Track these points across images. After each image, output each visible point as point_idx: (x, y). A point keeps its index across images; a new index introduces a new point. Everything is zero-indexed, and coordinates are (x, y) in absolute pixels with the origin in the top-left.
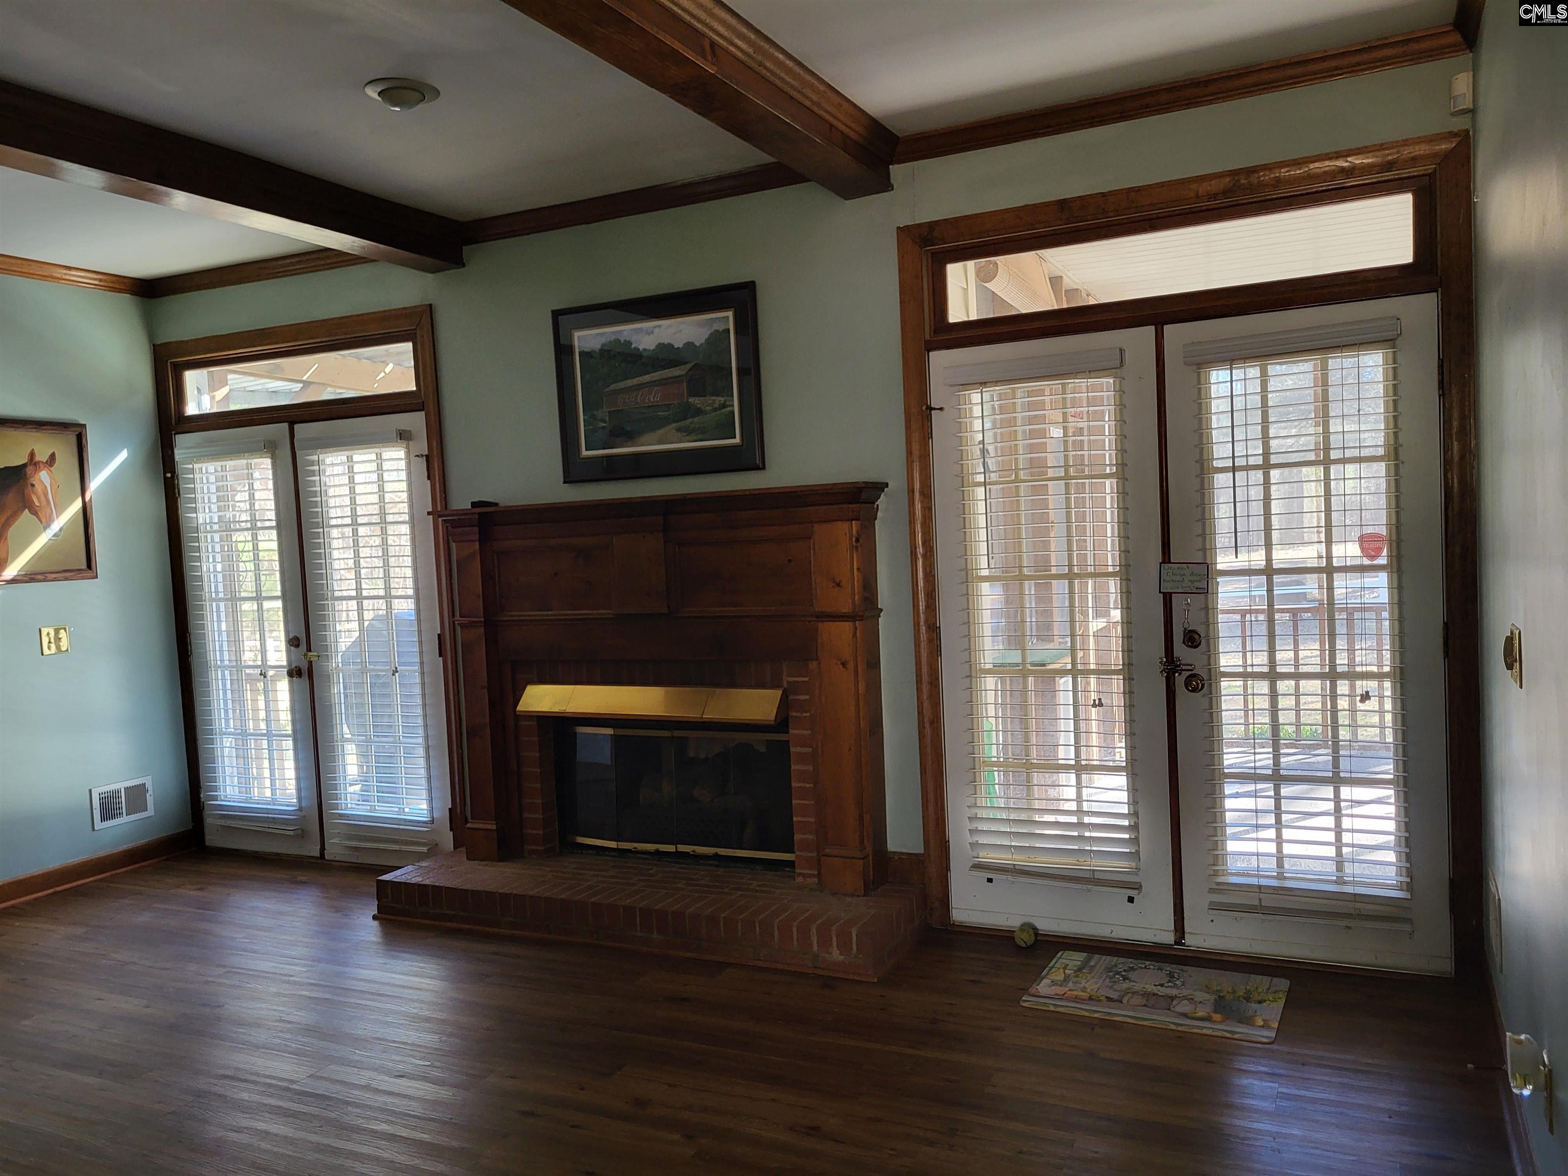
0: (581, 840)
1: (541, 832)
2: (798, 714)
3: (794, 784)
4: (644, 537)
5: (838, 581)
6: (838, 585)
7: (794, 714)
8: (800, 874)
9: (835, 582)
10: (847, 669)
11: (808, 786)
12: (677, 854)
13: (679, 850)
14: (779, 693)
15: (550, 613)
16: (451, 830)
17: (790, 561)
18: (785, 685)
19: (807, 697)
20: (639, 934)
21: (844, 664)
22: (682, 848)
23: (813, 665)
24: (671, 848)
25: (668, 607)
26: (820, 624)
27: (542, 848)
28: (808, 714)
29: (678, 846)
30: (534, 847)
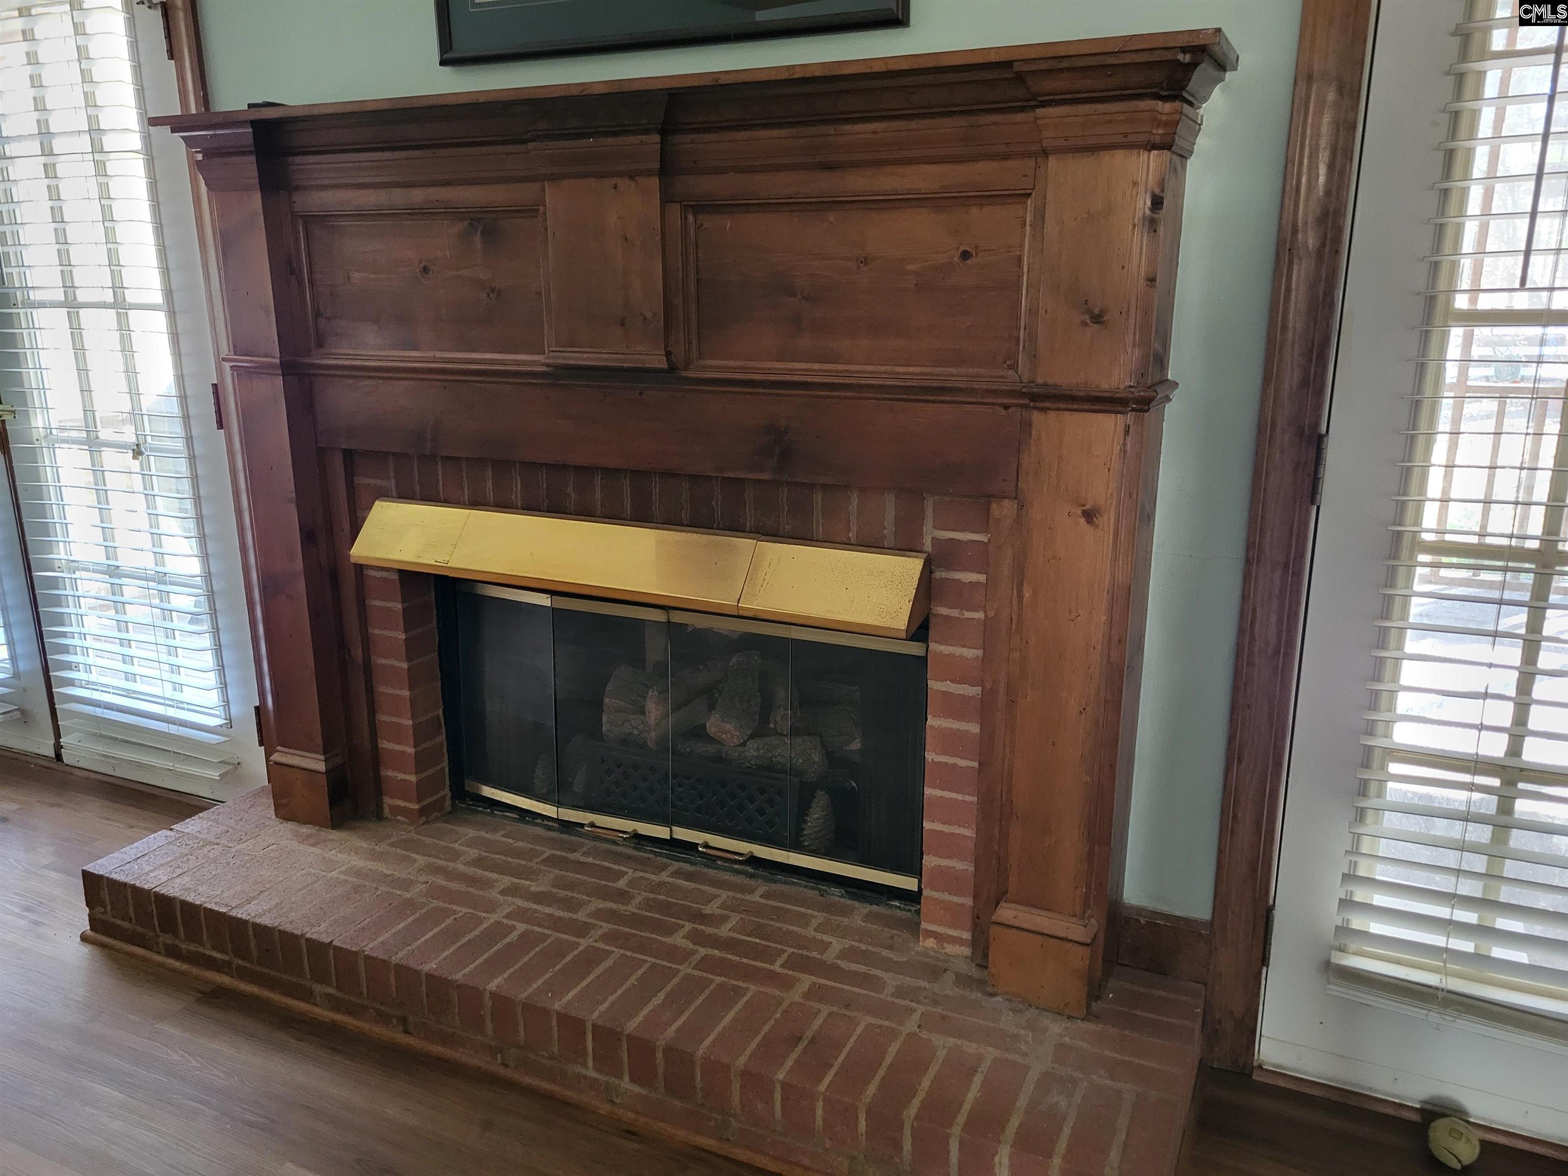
0: (488, 792)
1: (413, 778)
2: (955, 613)
3: (930, 756)
4: (615, 187)
5: (1096, 311)
6: (1098, 319)
7: (943, 611)
8: (930, 934)
9: (1089, 312)
10: (1097, 526)
11: (962, 763)
12: (674, 844)
13: (675, 836)
14: (913, 566)
15: (414, 354)
16: (261, 743)
17: (965, 255)
18: (928, 547)
19: (982, 578)
20: (592, 1073)
21: (1089, 516)
22: (683, 834)
23: (1004, 510)
24: (661, 832)
25: (668, 354)
26: (1036, 416)
27: (417, 807)
28: (980, 615)
29: (674, 828)
30: (402, 803)
